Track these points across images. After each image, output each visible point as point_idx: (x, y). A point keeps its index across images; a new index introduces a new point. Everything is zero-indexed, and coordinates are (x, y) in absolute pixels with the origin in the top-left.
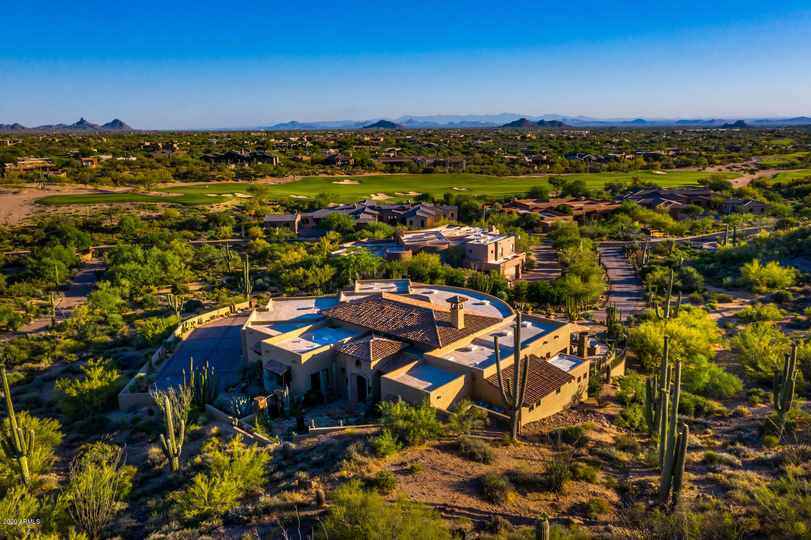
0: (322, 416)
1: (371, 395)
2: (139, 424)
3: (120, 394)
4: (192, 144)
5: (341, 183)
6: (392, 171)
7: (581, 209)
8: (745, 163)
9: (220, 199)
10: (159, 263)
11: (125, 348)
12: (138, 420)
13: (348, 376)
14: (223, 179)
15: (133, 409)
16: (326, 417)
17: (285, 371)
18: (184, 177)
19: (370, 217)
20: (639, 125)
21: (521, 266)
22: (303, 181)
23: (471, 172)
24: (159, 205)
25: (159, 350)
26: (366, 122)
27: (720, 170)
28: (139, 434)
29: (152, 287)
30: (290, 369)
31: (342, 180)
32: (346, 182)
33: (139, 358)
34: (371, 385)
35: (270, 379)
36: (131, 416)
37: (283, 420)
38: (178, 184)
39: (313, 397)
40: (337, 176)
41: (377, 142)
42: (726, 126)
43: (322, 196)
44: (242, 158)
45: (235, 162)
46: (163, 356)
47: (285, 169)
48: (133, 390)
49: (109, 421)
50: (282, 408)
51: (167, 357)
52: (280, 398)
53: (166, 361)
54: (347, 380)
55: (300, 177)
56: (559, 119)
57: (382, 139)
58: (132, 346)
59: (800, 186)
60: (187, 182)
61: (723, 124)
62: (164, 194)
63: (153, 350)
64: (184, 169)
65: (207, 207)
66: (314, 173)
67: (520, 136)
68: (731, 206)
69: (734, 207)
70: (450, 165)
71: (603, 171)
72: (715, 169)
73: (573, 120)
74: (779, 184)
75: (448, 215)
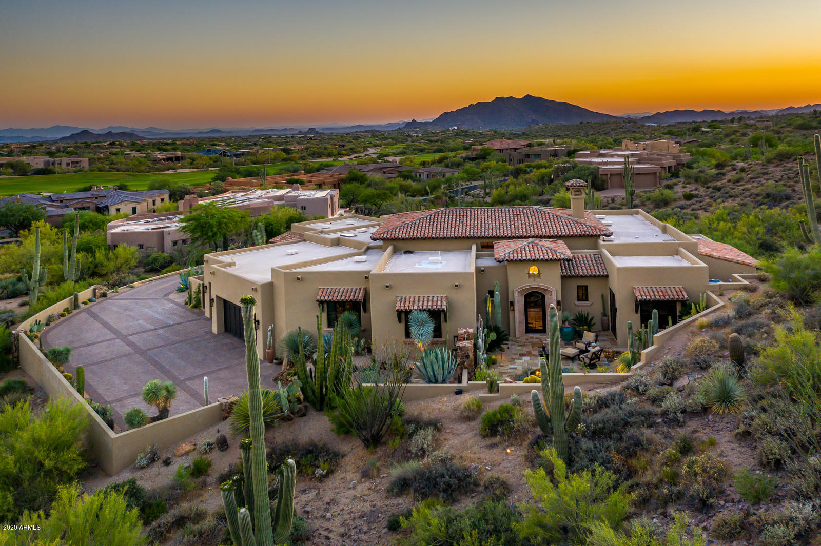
3: (113, 435)
8: (365, 153)
13: (516, 296)
17: (446, 303)
54: (511, 304)
67: (108, 143)
68: (426, 174)
69: (428, 175)
70: (68, 164)
71: (248, 164)
72: (346, 158)
73: (143, 132)
74: (424, 162)
75: (158, 201)
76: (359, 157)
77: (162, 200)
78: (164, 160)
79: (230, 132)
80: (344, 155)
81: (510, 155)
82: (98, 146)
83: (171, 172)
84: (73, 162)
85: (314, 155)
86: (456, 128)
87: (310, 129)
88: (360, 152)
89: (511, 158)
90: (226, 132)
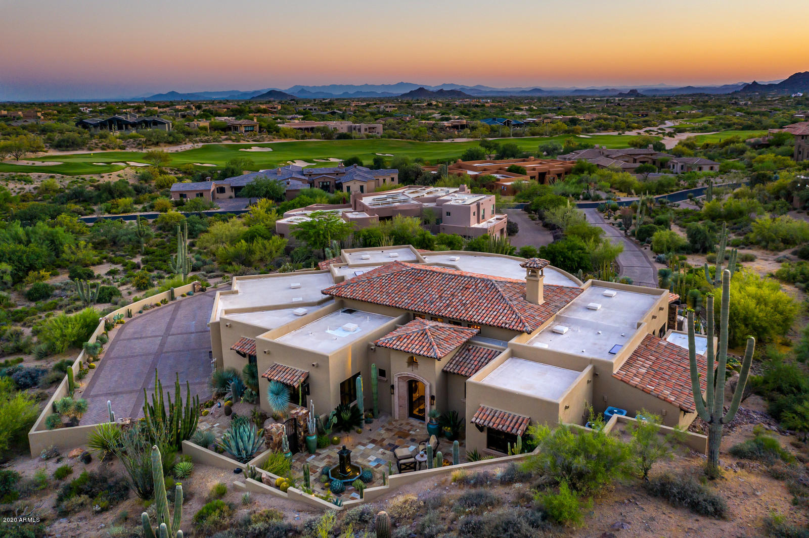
0: (364, 445)
1: (434, 407)
2: (70, 480)
3: (32, 431)
4: (59, 112)
5: (248, 150)
6: (303, 137)
7: (534, 169)
8: (660, 127)
9: (110, 168)
10: (47, 242)
11: (21, 357)
12: (67, 472)
13: (395, 381)
14: (109, 147)
15: (55, 454)
16: (371, 446)
17: (302, 379)
18: (59, 146)
19: (300, 183)
20: (538, 95)
21: (505, 230)
22: (204, 149)
23: (390, 137)
24: (33, 175)
25: (80, 358)
26: (255, 92)
27: (639, 134)
28: (76, 500)
29: (43, 272)
30: (308, 377)
31: (250, 147)
32: (254, 149)
33: (44, 372)
34: (434, 394)
35: (277, 394)
36: (52, 467)
37: (308, 456)
38: (52, 153)
39: (346, 416)
40: (243, 143)
41: (273, 110)
42: (621, 94)
43: (232, 162)
44: (127, 124)
45: (120, 128)
46: (85, 367)
47: (182, 135)
48: (52, 424)
49: (16, 477)
50: (305, 438)
51: (92, 368)
52: (302, 423)
53: (91, 373)
54: (393, 387)
55: (201, 145)
56: (458, 89)
57: (279, 107)
58: (30, 353)
59: (732, 145)
60: (63, 151)
61: (617, 93)
62: (38, 163)
63: (68, 359)
64: (57, 137)
65: (95, 177)
66: (215, 140)
67: (426, 104)
68: (680, 165)
69: (682, 166)
70: (366, 130)
71: (526, 135)
72: (634, 133)
73: (472, 89)
74: (707, 145)
75: (388, 179)
76: (651, 131)
77: (393, 179)
78: (449, 127)
79: (551, 92)
80: (633, 128)
81: (800, 146)
82: (418, 106)
83: (449, 141)
84: (369, 128)
85: (600, 127)
86: (801, 95)
87: (631, 91)
88: (654, 125)
89: (801, 150)
90: (547, 92)
